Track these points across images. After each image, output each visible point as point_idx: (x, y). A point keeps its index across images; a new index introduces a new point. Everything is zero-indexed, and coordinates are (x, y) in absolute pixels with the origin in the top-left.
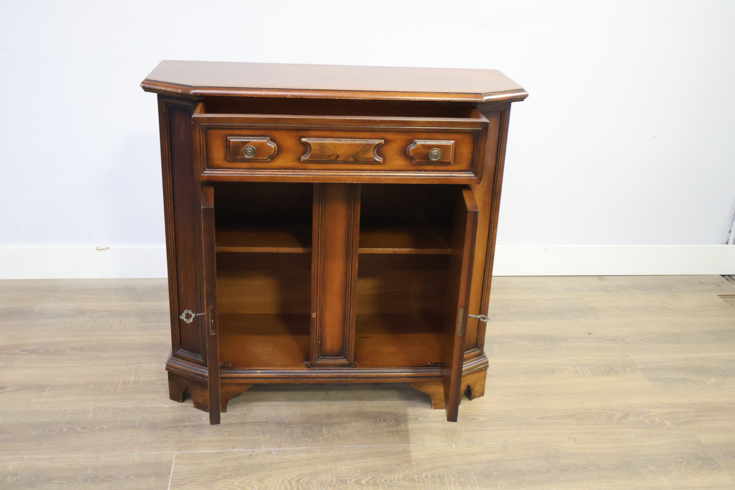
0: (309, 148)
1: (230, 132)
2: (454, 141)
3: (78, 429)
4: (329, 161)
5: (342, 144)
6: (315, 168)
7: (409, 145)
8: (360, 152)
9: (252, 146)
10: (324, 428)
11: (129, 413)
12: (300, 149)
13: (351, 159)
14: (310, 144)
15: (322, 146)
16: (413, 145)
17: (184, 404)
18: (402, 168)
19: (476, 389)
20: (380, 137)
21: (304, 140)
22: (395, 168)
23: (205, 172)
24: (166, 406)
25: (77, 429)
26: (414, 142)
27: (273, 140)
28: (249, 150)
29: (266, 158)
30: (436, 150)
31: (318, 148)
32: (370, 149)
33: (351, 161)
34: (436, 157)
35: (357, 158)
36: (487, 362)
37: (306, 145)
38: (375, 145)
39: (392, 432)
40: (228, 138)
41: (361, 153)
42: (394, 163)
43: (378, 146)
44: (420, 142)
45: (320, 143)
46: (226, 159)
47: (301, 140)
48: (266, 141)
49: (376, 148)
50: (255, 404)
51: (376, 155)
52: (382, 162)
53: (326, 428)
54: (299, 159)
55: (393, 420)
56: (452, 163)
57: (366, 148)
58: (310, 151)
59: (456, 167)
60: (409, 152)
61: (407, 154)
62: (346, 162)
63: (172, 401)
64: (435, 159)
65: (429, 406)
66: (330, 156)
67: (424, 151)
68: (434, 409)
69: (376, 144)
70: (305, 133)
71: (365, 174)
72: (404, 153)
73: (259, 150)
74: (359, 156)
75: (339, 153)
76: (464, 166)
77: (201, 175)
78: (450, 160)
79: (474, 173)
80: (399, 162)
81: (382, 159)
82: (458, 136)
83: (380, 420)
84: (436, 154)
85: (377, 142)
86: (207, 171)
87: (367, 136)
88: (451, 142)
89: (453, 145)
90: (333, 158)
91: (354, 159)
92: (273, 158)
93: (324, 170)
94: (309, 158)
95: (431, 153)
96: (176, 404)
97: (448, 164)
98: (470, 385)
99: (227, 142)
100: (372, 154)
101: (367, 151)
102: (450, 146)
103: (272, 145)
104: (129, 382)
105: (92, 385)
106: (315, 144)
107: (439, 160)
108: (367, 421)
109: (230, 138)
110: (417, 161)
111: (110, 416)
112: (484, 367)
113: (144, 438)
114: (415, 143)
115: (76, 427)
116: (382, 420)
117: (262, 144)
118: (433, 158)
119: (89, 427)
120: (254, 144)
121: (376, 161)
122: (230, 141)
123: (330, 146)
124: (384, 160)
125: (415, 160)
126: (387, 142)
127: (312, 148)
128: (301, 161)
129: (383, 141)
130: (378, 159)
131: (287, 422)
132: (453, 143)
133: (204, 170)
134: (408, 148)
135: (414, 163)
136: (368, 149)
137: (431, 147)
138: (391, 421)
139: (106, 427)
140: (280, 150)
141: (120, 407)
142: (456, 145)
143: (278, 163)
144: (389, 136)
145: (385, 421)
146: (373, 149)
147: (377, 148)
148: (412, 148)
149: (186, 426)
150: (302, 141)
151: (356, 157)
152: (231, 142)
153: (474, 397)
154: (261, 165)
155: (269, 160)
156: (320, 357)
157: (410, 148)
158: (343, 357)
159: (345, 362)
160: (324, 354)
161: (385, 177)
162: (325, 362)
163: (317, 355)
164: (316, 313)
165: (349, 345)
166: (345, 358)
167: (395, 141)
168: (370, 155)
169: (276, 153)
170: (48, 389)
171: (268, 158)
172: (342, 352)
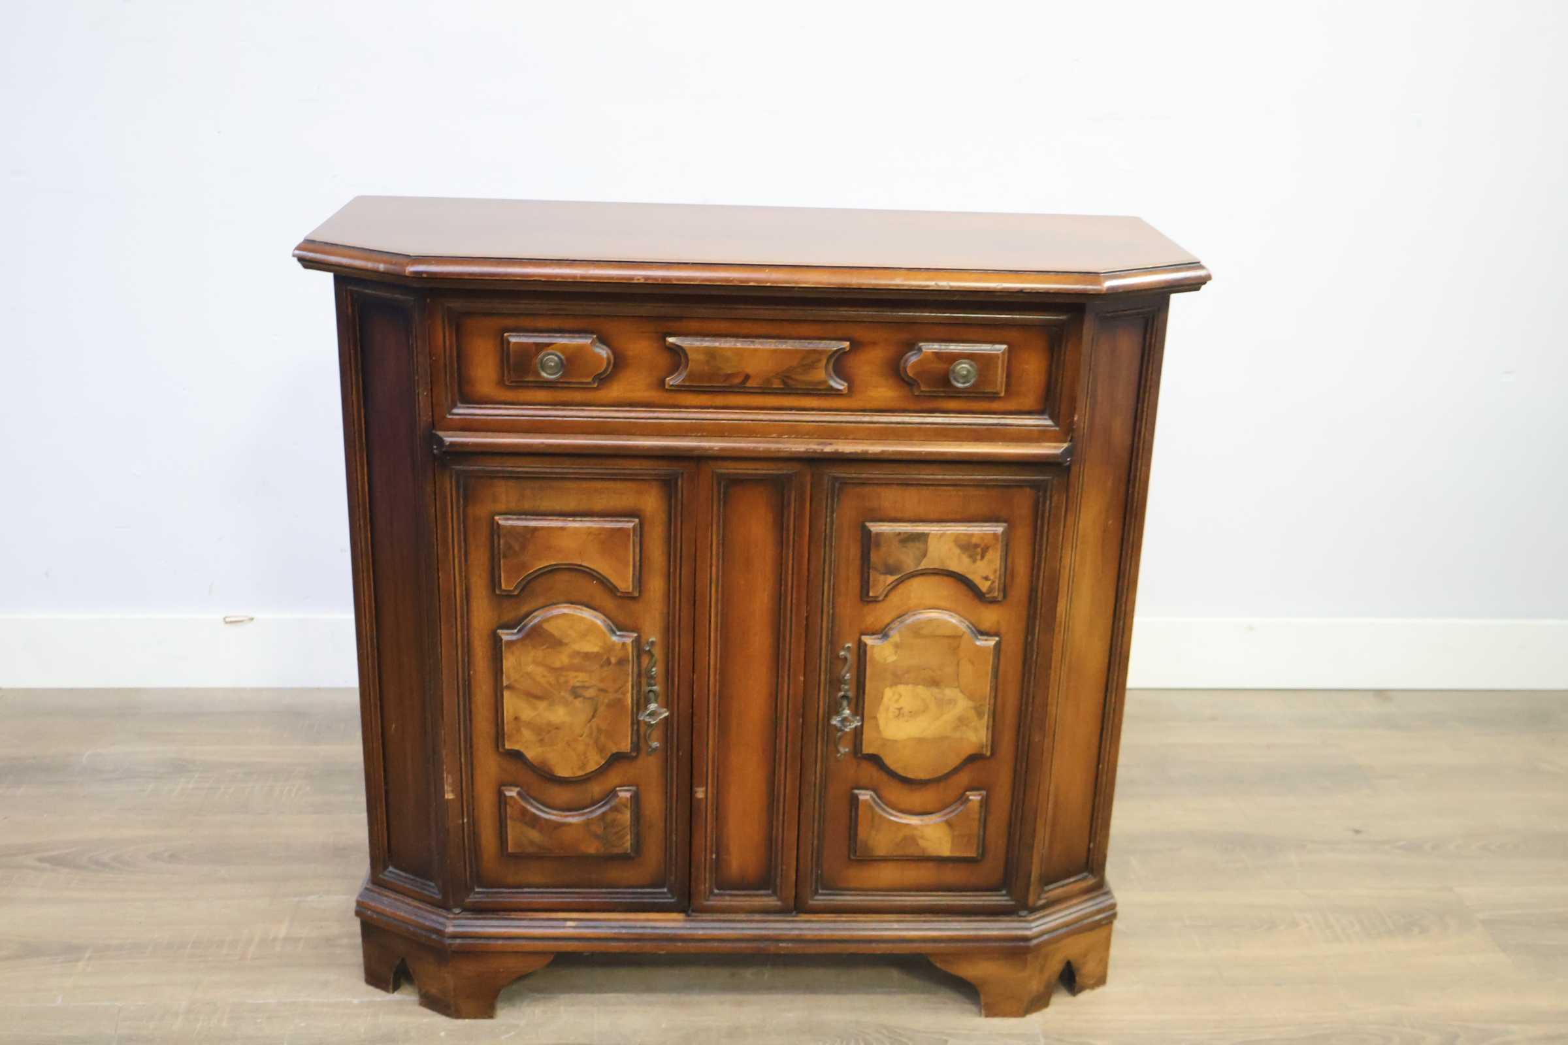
0: (683, 360)
1: (509, 322)
2: (1004, 347)
4: (729, 387)
5: (756, 350)
6: (698, 404)
7: (906, 353)
8: (796, 368)
9: (559, 354)
11: (269, 1016)
12: (663, 360)
13: (777, 384)
14: (686, 349)
15: (712, 354)
16: (915, 354)
17: (396, 996)
18: (891, 405)
19: (1088, 968)
20: (840, 335)
21: (671, 340)
22: (874, 405)
23: (456, 411)
24: (356, 1001)
26: (916, 347)
27: (603, 340)
28: (552, 360)
29: (589, 380)
30: (965, 363)
31: (701, 357)
32: (819, 360)
33: (776, 388)
34: (965, 378)
35: (790, 381)
36: (1113, 906)
37: (676, 351)
38: (830, 354)
40: (506, 334)
41: (799, 370)
42: (872, 393)
43: (837, 355)
44: (930, 348)
45: (707, 348)
46: (501, 383)
47: (665, 341)
48: (589, 341)
49: (833, 360)
50: (565, 998)
51: (833, 375)
52: (846, 392)
54: (661, 385)
56: (1002, 394)
57: (809, 360)
58: (687, 366)
59: (1012, 405)
60: (905, 369)
61: (902, 373)
62: (765, 391)
63: (371, 988)
64: (964, 383)
65: (974, 1008)
66: (728, 376)
67: (942, 366)
68: (987, 1016)
69: (830, 351)
70: (675, 325)
72: (895, 371)
73: (571, 362)
74: (794, 376)
75: (749, 370)
76: (1029, 402)
77: (445, 417)
78: (998, 389)
79: (1052, 418)
80: (883, 391)
81: (846, 384)
82: (1014, 335)
84: (965, 372)
85: (834, 346)
86: (459, 408)
87: (812, 334)
88: (999, 348)
89: (1003, 353)
90: (737, 381)
91: (785, 383)
92: (603, 379)
93: (716, 408)
94: (683, 380)
95: (953, 372)
96: (379, 996)
97: (994, 397)
98: (1072, 961)
99: (504, 344)
100: (824, 371)
101: (812, 366)
102: (997, 356)
103: (603, 352)
104: (275, 939)
105: (189, 946)
106: (698, 349)
107: (973, 386)
109: (510, 335)
110: (923, 389)
111: (224, 1024)
112: (1106, 918)
114: (920, 349)
117: (580, 349)
118: (958, 382)
120: (563, 349)
121: (832, 388)
122: (509, 342)
123: (729, 354)
124: (850, 388)
125: (919, 387)
126: (856, 345)
127: (690, 357)
128: (667, 387)
129: (846, 345)
130: (839, 385)
132: (1005, 350)
133: (454, 406)
134: (902, 361)
135: (916, 394)
136: (813, 362)
137: (955, 358)
140: (619, 363)
141: (250, 1001)
142: (1011, 350)
143: (616, 391)
144: (861, 333)
146: (824, 361)
147: (835, 361)
148: (913, 360)
150: (667, 344)
151: (786, 380)
152: (511, 345)
153: (1082, 989)
154: (579, 396)
155: (595, 385)
156: (716, 891)
157: (906, 361)
158: (770, 892)
159: (772, 902)
160: (725, 885)
161: (853, 425)
162: (727, 901)
163: (707, 885)
164: (704, 789)
165: (782, 864)
166: (774, 893)
167: (874, 344)
168: (819, 374)
169: (610, 369)
170: (87, 955)
171: (594, 381)
172: (765, 881)
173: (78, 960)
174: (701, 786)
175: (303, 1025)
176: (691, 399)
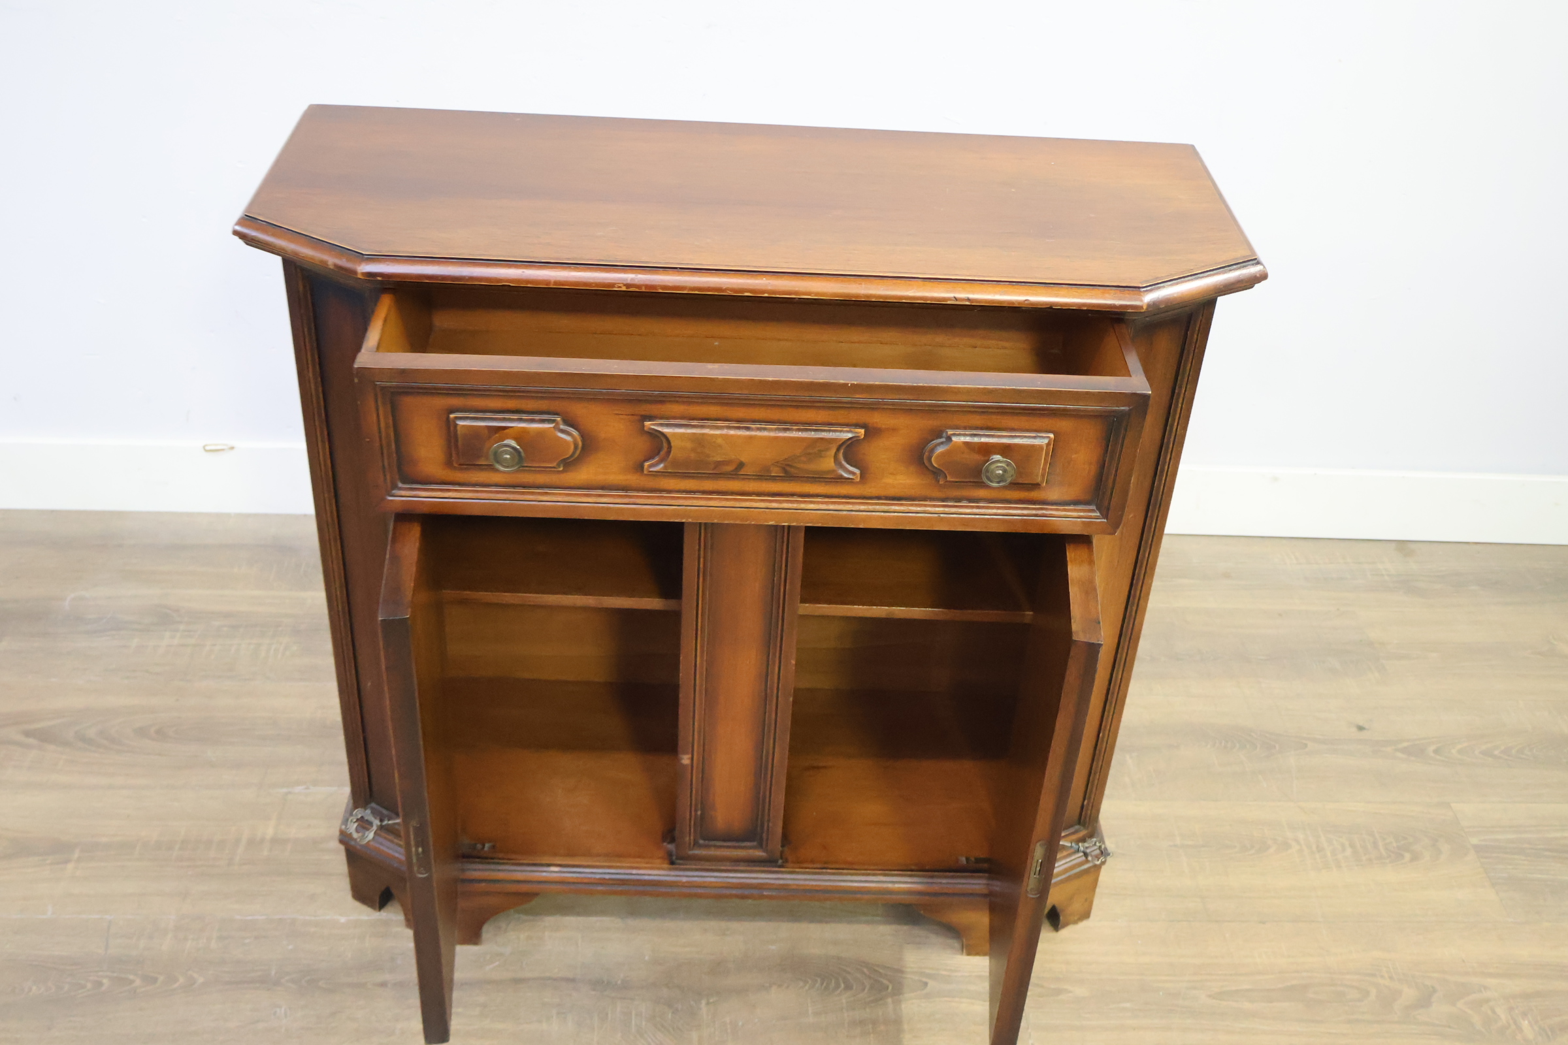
0: (665, 448)
1: (455, 403)
2: (1051, 435)
3: (138, 982)
4: (720, 473)
5: (753, 437)
6: (683, 489)
7: (933, 441)
8: (800, 456)
9: (514, 444)
10: (704, 1002)
11: (256, 938)
12: (641, 445)
13: (776, 471)
14: (668, 436)
15: (699, 441)
16: (942, 443)
17: (384, 915)
18: (912, 493)
19: (1077, 906)
20: (854, 421)
21: (651, 425)
22: (892, 492)
23: (395, 492)
24: (343, 920)
25: (132, 982)
26: (944, 434)
27: (569, 423)
28: (507, 452)
29: (554, 464)
30: (1001, 458)
31: (689, 445)
32: (827, 449)
33: (774, 475)
34: (1001, 477)
35: (792, 470)
37: (656, 436)
38: (841, 443)
39: (862, 1023)
40: (452, 416)
41: (803, 459)
42: (889, 480)
43: (849, 443)
44: (961, 438)
45: (693, 435)
46: (449, 464)
47: (643, 426)
48: (552, 425)
49: (844, 447)
50: (549, 920)
51: (844, 463)
52: (858, 480)
53: (708, 1003)
54: (639, 468)
55: (868, 987)
56: (1044, 484)
57: (816, 449)
58: (669, 452)
59: (1053, 495)
60: (930, 458)
61: (926, 462)
62: (763, 475)
63: (357, 904)
64: (998, 482)
65: (957, 944)
66: (718, 464)
67: (974, 459)
68: (969, 954)
69: (841, 439)
70: (654, 409)
71: (812, 506)
72: (918, 457)
73: (531, 450)
74: (796, 465)
75: (744, 458)
76: (1075, 491)
77: (386, 499)
78: (1039, 480)
79: (1099, 509)
80: (903, 480)
81: (857, 471)
82: (1065, 425)
83: (837, 986)
84: (1000, 471)
85: (845, 434)
86: (401, 489)
87: (821, 420)
88: (1042, 441)
89: (1048, 442)
90: (729, 468)
91: (785, 471)
92: (569, 463)
93: (704, 492)
94: (665, 467)
95: (987, 471)
96: (365, 914)
97: (1034, 486)
98: (1057, 906)
99: (449, 429)
100: (833, 460)
101: (820, 455)
102: (1041, 447)
103: (568, 438)
104: (263, 840)
105: (178, 846)
106: (681, 435)
108: (807, 987)
109: (457, 418)
110: (949, 478)
111: (213, 944)
112: (1094, 867)
113: (286, 1016)
114: (949, 439)
115: (131, 977)
116: (843, 986)
117: (541, 434)
118: (991, 482)
119: (161, 978)
120: (520, 437)
121: (841, 477)
122: (456, 425)
123: (719, 441)
124: (862, 476)
125: (945, 476)
126: (872, 432)
127: (672, 444)
128: (645, 472)
129: (861, 432)
130: (850, 471)
131: (619, 982)
132: (1051, 438)
133: (394, 488)
134: (929, 447)
135: (941, 482)
136: (820, 451)
137: (986, 450)
138: (864, 989)
139: (201, 980)
140: (589, 446)
141: (238, 917)
142: (1056, 445)
143: (584, 475)
144: (878, 419)
145: (848, 987)
146: (833, 451)
147: (847, 447)
148: (940, 450)
149: (383, 985)
150: (646, 429)
151: (788, 468)
152: (458, 428)
153: (1066, 925)
154: (541, 479)
155: (561, 469)
156: (701, 842)
157: (932, 451)
158: (755, 843)
159: (759, 853)
160: (709, 836)
161: (864, 513)
162: (712, 852)
163: (692, 838)
164: (690, 756)
165: (769, 821)
166: (760, 846)
167: (894, 430)
168: (828, 463)
169: (578, 452)
170: (76, 855)
171: (559, 465)
172: (752, 834)
173: (67, 861)
174: (687, 753)
175: (290, 947)
176: (672, 483)
